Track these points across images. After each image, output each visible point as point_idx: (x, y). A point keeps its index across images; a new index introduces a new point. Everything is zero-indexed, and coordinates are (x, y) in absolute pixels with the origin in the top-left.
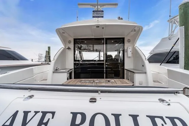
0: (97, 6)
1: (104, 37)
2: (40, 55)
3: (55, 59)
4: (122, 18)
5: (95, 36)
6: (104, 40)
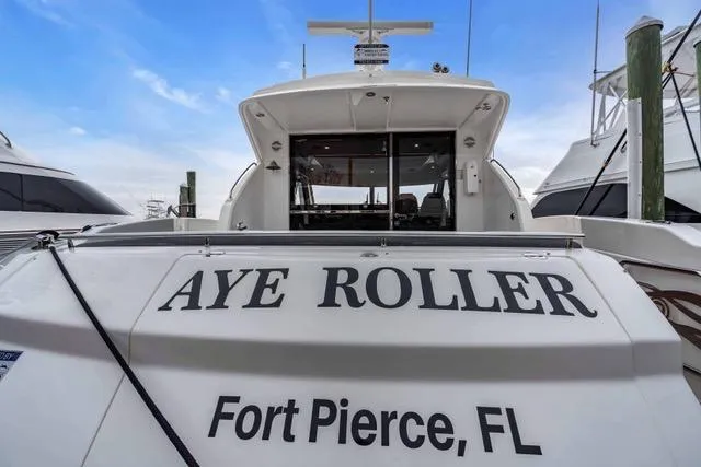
0: (368, 31)
1: (388, 130)
2: (154, 204)
3: (234, 197)
4: (445, 69)
5: (358, 128)
6: (388, 141)
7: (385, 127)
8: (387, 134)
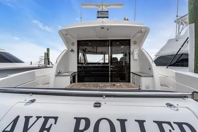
0: (101, 7)
4: (128, 19)
5: (99, 38)
6: (109, 42)
7: (108, 38)
8: (108, 40)
